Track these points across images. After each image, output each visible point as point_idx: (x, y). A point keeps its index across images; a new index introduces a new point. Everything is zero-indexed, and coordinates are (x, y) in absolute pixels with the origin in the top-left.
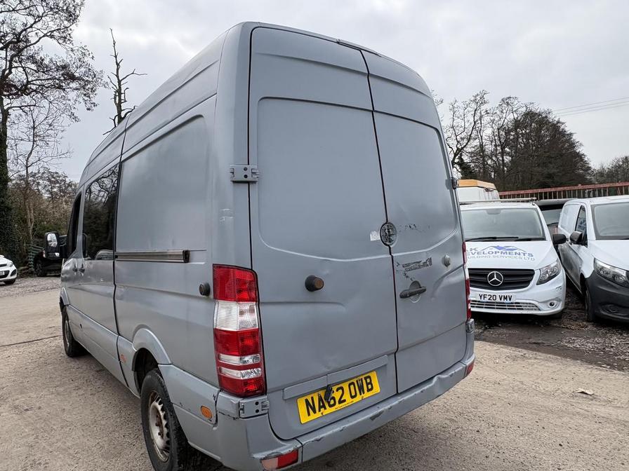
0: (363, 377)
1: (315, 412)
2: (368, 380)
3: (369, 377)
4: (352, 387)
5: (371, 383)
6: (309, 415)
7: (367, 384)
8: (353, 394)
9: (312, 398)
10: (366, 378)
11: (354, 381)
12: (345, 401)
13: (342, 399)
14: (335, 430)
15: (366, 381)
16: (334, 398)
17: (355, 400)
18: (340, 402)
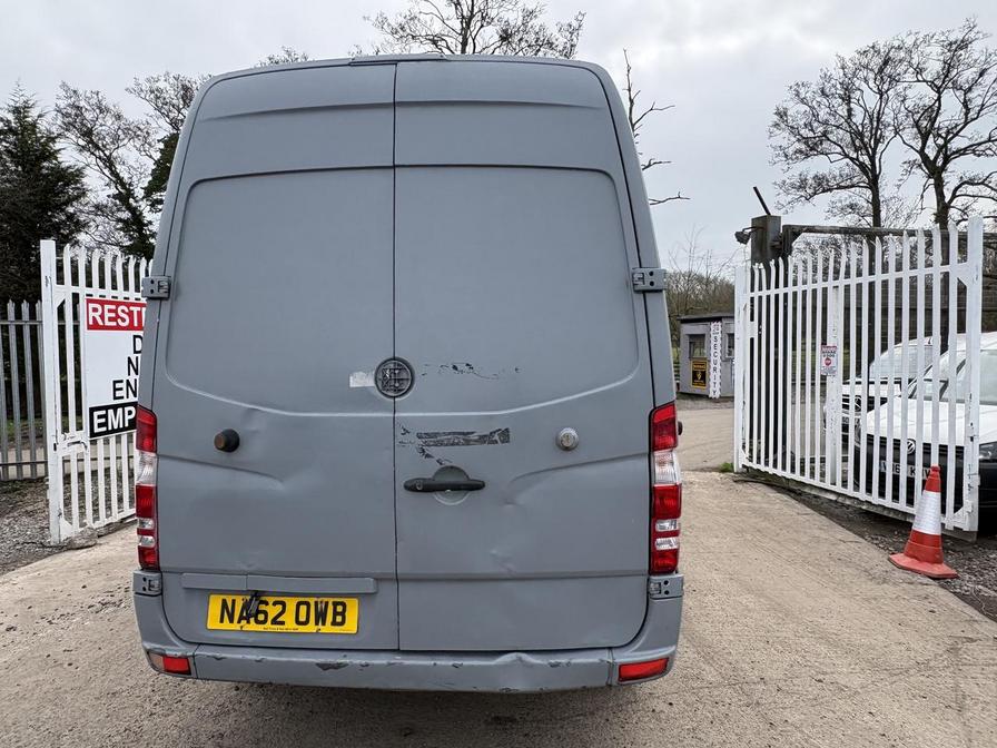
0: (331, 601)
1: (231, 621)
2: (340, 609)
3: (344, 605)
4: (303, 609)
5: (343, 614)
6: (222, 621)
7: (336, 613)
8: (302, 618)
9: (234, 601)
10: (335, 604)
11: (312, 601)
12: (282, 623)
13: (280, 619)
14: (249, 657)
15: (335, 609)
16: (265, 613)
17: (302, 629)
18: (275, 621)
